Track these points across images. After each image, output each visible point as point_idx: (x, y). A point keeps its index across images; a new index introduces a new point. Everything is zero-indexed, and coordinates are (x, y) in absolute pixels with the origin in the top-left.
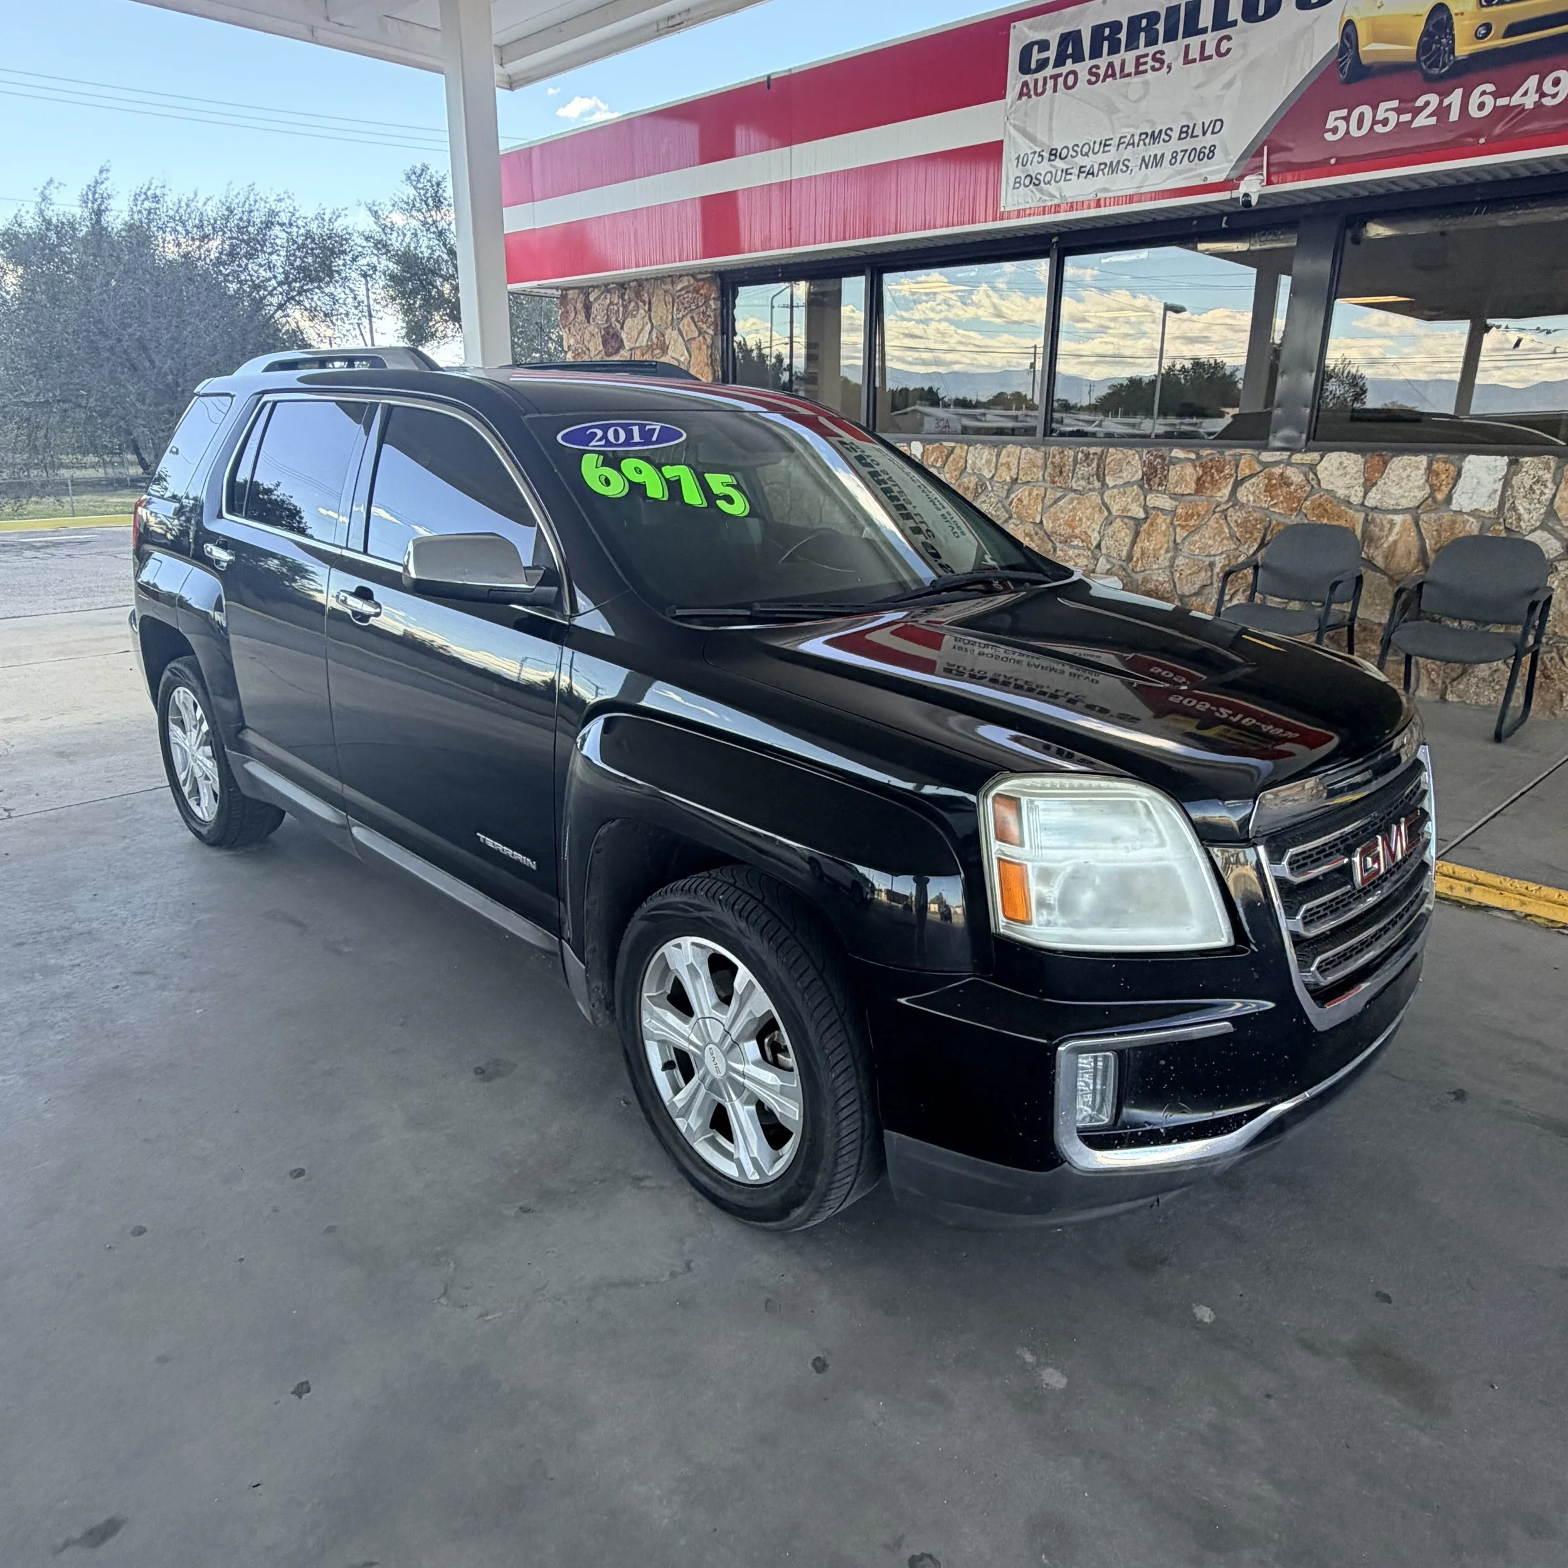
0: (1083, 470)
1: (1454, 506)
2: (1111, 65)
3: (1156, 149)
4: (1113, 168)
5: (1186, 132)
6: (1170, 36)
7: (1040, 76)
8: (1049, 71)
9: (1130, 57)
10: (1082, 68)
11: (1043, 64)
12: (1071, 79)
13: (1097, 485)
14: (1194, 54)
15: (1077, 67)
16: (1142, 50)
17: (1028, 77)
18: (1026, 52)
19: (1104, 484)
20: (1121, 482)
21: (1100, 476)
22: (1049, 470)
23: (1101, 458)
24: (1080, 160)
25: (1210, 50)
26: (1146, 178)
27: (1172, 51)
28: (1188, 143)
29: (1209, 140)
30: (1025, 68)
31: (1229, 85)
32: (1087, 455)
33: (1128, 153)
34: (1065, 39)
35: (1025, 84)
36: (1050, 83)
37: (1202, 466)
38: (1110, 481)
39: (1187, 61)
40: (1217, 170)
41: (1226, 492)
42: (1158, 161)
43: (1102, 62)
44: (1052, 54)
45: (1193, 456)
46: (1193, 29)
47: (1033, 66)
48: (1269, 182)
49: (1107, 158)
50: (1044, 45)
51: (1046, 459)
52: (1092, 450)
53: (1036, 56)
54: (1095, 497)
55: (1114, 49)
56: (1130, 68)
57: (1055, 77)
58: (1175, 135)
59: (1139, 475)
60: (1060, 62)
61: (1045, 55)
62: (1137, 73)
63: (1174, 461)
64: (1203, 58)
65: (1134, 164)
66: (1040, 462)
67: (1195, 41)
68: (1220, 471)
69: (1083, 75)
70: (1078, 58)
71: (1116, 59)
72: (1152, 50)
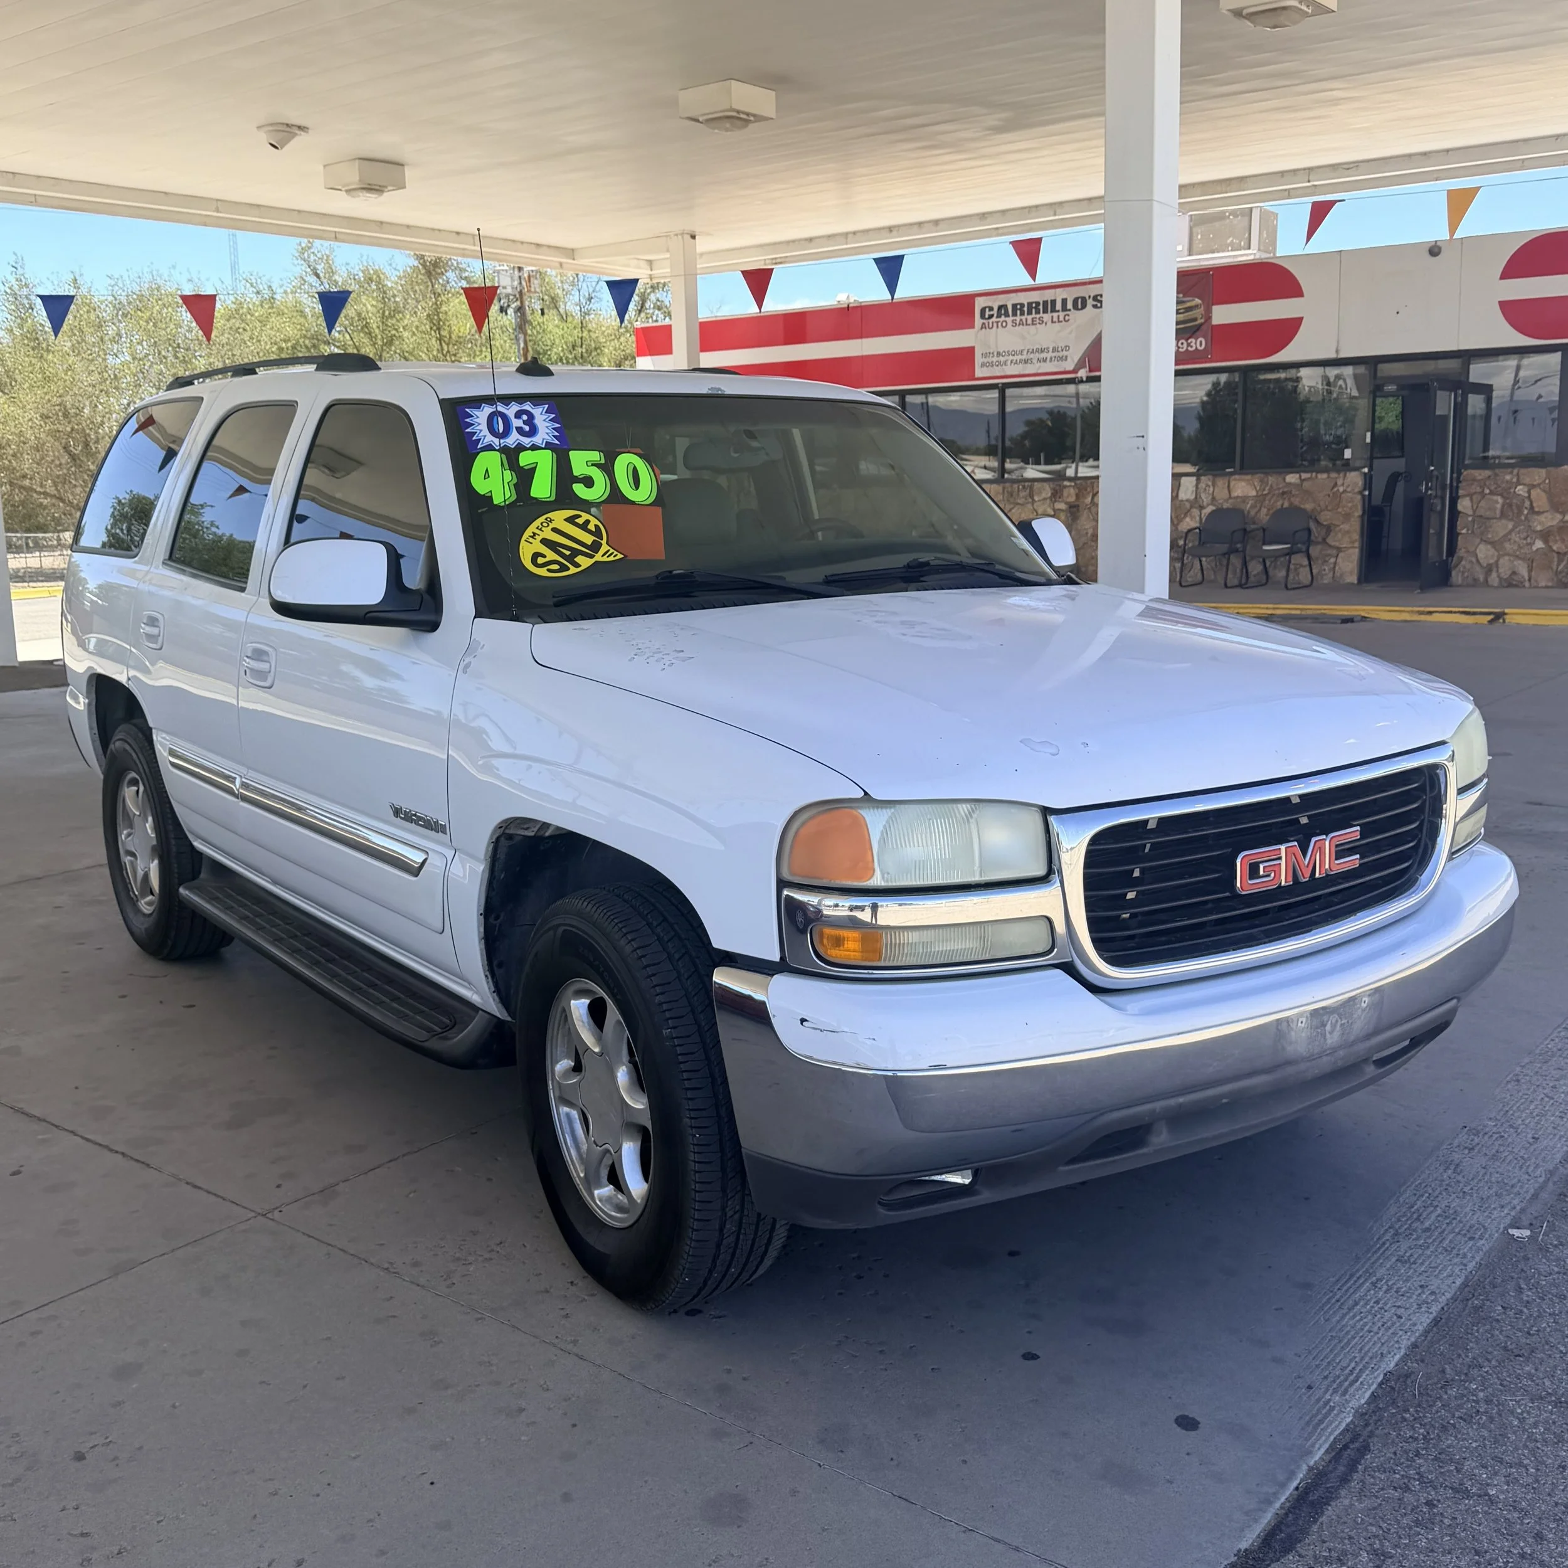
0: (1022, 494)
1: (1180, 498)
2: (1021, 320)
3: (1044, 355)
4: (1026, 362)
5: (1055, 350)
6: (1045, 311)
7: (991, 321)
8: (994, 319)
9: (1030, 318)
10: (1009, 319)
11: (991, 316)
12: (1004, 324)
13: (1030, 500)
14: (1055, 319)
15: (1007, 319)
16: (1034, 315)
17: (985, 321)
18: (983, 311)
19: (1033, 500)
20: (1041, 498)
21: (1031, 496)
22: (1006, 494)
23: (1031, 488)
24: (1011, 357)
25: (1061, 318)
26: (1040, 367)
27: (1046, 317)
28: (1056, 354)
29: (1065, 353)
30: (983, 316)
31: (1070, 333)
32: (1024, 487)
33: (1032, 356)
34: (1000, 308)
35: (984, 324)
36: (995, 325)
37: (1078, 488)
38: (1036, 498)
39: (1052, 322)
40: (1069, 365)
41: (1089, 499)
42: (1045, 360)
43: (1018, 318)
44: (995, 312)
45: (1073, 484)
46: (1054, 310)
47: (987, 316)
48: (1090, 371)
49: (1024, 357)
50: (991, 309)
51: (1004, 488)
52: (1026, 484)
53: (987, 313)
54: (1030, 506)
55: (1022, 314)
56: (1029, 322)
57: (997, 322)
58: (1051, 350)
59: (1049, 495)
60: (999, 316)
61: (991, 313)
62: (1033, 324)
63: (1066, 487)
64: (1059, 322)
65: (1035, 361)
66: (1001, 491)
67: (1055, 315)
68: (1086, 490)
69: (1010, 324)
70: (1007, 315)
71: (1023, 318)
72: (1038, 316)
